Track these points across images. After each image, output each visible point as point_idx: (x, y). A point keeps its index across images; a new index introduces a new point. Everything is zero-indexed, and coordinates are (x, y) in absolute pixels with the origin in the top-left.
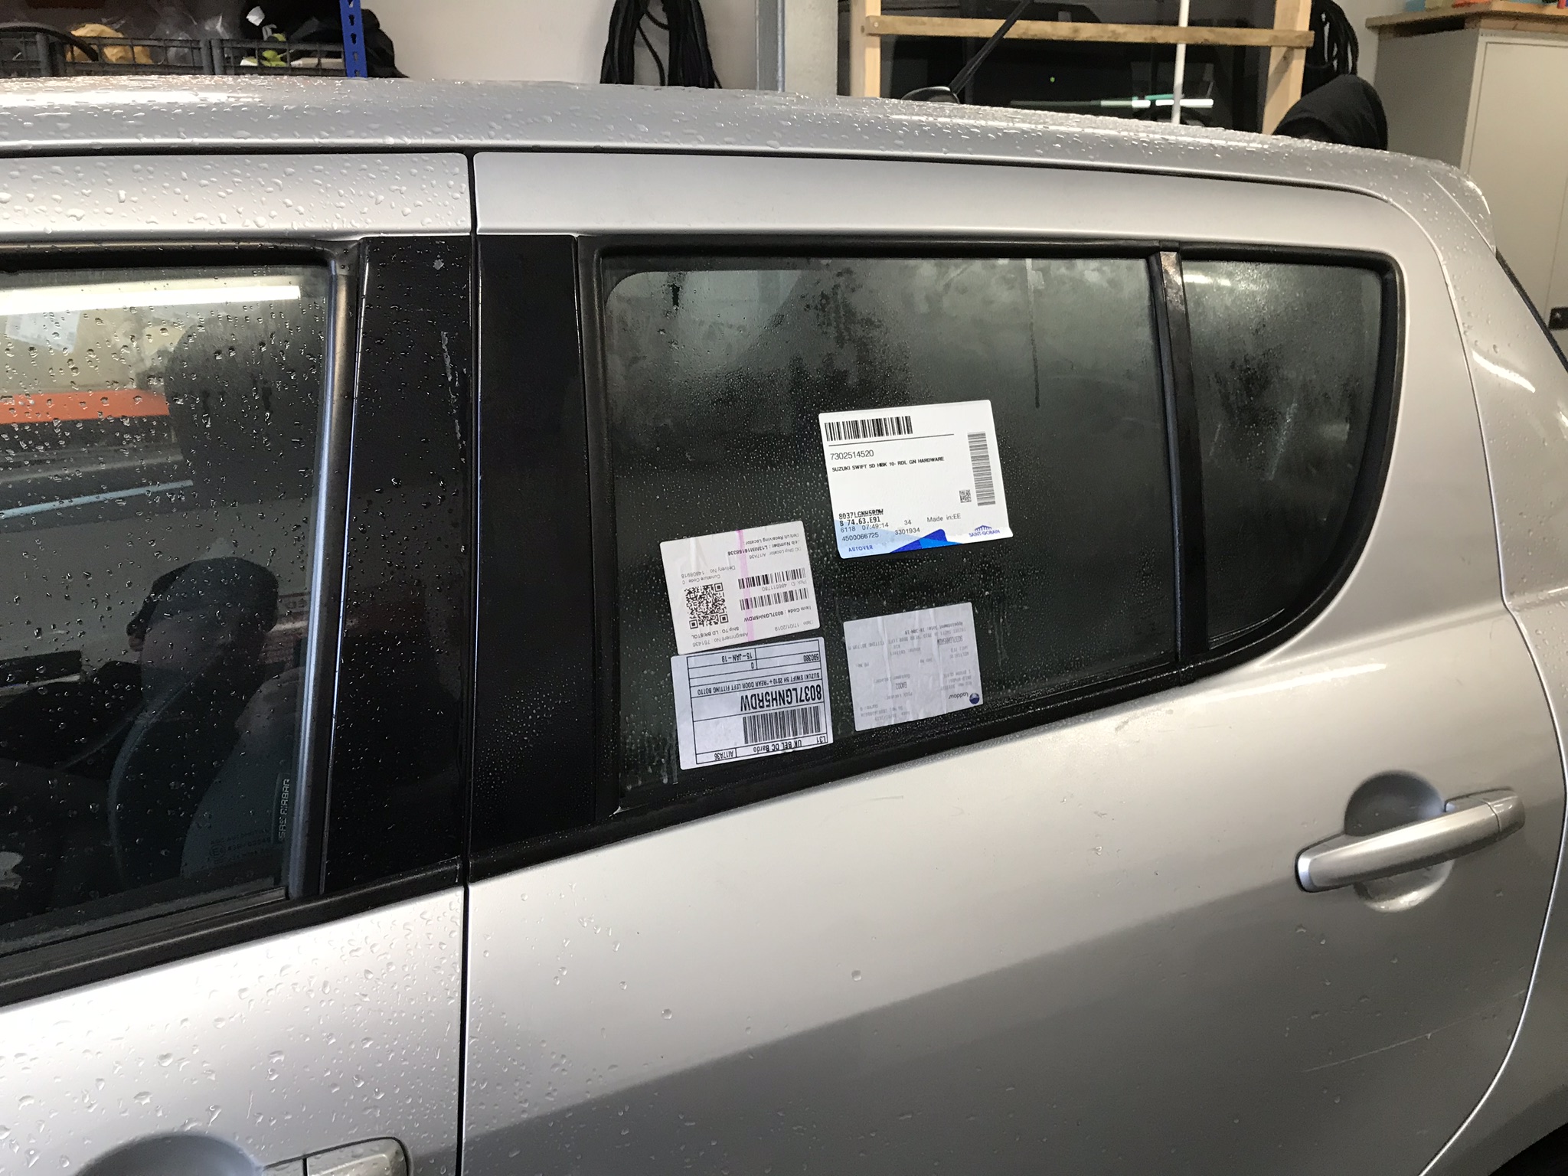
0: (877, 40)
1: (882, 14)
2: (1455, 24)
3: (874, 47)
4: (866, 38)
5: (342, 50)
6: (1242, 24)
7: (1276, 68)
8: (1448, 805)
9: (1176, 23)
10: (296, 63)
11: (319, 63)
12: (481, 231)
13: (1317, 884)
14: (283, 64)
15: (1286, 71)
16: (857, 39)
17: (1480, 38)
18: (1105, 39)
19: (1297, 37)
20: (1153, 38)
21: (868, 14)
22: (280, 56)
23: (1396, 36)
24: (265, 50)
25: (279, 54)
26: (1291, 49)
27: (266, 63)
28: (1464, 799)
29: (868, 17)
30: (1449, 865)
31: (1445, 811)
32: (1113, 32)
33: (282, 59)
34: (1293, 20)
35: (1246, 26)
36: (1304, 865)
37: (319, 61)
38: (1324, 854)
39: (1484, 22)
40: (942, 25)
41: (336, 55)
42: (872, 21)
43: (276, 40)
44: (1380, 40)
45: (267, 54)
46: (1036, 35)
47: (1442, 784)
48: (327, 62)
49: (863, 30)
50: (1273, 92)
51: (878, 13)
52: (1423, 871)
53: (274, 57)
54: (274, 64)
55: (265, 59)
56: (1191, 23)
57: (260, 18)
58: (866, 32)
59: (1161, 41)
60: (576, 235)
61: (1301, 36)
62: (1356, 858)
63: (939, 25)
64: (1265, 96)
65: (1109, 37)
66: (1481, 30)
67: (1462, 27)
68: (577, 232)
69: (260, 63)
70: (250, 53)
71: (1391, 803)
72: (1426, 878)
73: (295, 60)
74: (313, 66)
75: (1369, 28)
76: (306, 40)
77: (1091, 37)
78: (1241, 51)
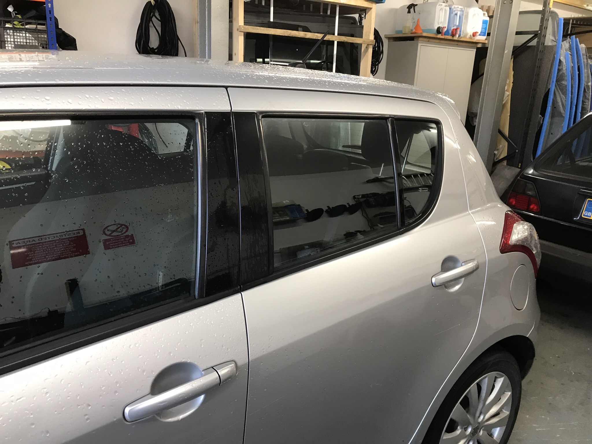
0: (243, 33)
1: (244, 25)
2: (412, 39)
3: (242, 36)
4: (239, 33)
5: (46, 23)
6: (352, 36)
7: (364, 50)
8: (463, 264)
9: (334, 34)
10: (27, 26)
11: (37, 27)
12: (233, 110)
13: (437, 284)
14: (22, 27)
15: (367, 52)
16: (235, 33)
17: (419, 44)
18: (314, 38)
19: (370, 41)
20: (329, 39)
21: (240, 25)
22: (20, 24)
23: (394, 41)
24: (14, 21)
25: (19, 23)
26: (368, 45)
27: (15, 26)
28: (466, 262)
29: (240, 26)
30: (463, 279)
31: (462, 265)
32: (317, 36)
33: (22, 25)
34: (369, 35)
35: (353, 37)
36: (434, 280)
37: (37, 26)
38: (438, 277)
39: (420, 39)
40: (264, 30)
41: (44, 25)
42: (241, 27)
43: (18, 18)
44: (389, 42)
45: (15, 23)
46: (293, 35)
47: (461, 259)
48: (40, 27)
49: (238, 30)
50: (363, 59)
51: (243, 24)
52: (457, 281)
53: (18, 24)
54: (18, 27)
55: (15, 24)
56: (338, 34)
57: (12, 9)
58: (239, 30)
59: (331, 40)
60: (256, 112)
61: (372, 41)
62: (444, 278)
63: (263, 30)
64: (360, 59)
65: (316, 38)
66: (419, 41)
67: (413, 40)
68: (256, 111)
69: (13, 26)
70: (8, 22)
71: (450, 264)
72: (458, 283)
73: (26, 25)
74: (34, 28)
75: (385, 38)
76: (30, 18)
77: (310, 37)
78: (352, 44)
